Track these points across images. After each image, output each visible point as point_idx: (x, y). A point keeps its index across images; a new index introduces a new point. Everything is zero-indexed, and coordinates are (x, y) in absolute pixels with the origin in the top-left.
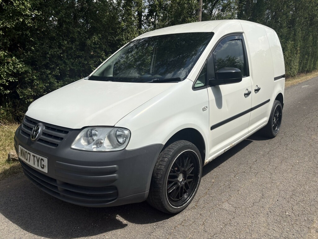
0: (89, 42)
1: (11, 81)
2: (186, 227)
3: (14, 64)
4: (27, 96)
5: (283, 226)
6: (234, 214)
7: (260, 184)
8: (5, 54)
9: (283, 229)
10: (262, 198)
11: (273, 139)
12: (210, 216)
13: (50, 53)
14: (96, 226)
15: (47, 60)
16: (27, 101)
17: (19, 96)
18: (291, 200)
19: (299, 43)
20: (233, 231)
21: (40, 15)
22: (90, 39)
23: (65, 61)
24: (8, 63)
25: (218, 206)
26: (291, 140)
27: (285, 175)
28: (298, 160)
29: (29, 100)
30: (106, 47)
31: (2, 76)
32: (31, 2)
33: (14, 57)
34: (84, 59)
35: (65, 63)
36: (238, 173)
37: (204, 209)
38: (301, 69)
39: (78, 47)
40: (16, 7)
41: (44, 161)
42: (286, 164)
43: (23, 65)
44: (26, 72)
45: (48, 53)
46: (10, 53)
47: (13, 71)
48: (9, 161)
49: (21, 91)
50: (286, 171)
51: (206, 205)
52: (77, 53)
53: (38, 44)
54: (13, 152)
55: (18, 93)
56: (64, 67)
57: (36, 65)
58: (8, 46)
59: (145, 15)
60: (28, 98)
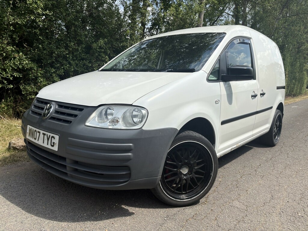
0: (94, 45)
1: (15, 76)
2: (198, 221)
3: (20, 59)
4: (30, 92)
5: (298, 225)
6: (246, 212)
7: (268, 186)
8: (13, 49)
9: (298, 229)
10: (272, 199)
11: (274, 147)
12: (222, 212)
13: (56, 53)
14: (103, 214)
15: (53, 59)
16: (29, 98)
17: (22, 92)
18: (301, 203)
19: (287, 68)
20: (247, 228)
21: (50, 15)
22: (96, 43)
23: (70, 61)
24: (15, 58)
25: (228, 203)
26: (291, 149)
27: (290, 179)
28: (301, 167)
29: (31, 96)
30: (111, 52)
31: (7, 70)
32: (44, 3)
33: (21, 53)
34: (88, 61)
35: (70, 63)
36: (244, 175)
37: (214, 205)
38: (288, 92)
39: (84, 50)
40: (28, 6)
41: (54, 139)
42: (290, 170)
43: (29, 62)
44: (31, 69)
45: (55, 53)
46: (18, 49)
47: (18, 67)
48: (9, 149)
49: (24, 86)
50: (291, 176)
51: (216, 202)
52: (82, 55)
53: (46, 43)
54: (14, 141)
55: (21, 88)
56: (69, 68)
57: (42, 63)
58: (17, 42)
59: (148, 28)
60: (31, 95)
